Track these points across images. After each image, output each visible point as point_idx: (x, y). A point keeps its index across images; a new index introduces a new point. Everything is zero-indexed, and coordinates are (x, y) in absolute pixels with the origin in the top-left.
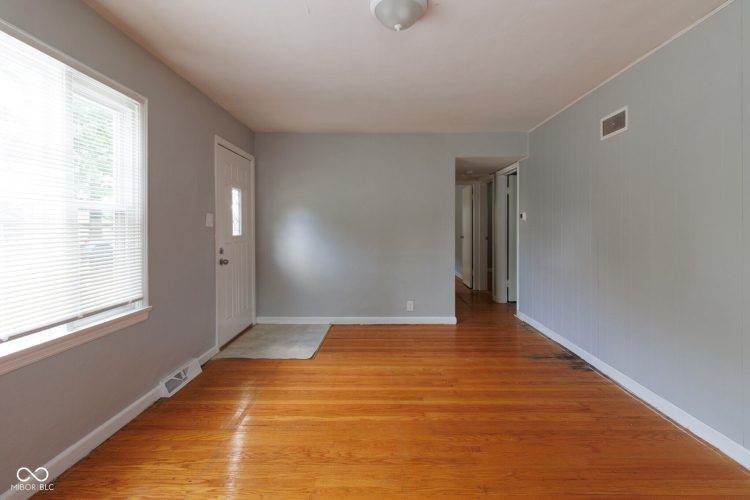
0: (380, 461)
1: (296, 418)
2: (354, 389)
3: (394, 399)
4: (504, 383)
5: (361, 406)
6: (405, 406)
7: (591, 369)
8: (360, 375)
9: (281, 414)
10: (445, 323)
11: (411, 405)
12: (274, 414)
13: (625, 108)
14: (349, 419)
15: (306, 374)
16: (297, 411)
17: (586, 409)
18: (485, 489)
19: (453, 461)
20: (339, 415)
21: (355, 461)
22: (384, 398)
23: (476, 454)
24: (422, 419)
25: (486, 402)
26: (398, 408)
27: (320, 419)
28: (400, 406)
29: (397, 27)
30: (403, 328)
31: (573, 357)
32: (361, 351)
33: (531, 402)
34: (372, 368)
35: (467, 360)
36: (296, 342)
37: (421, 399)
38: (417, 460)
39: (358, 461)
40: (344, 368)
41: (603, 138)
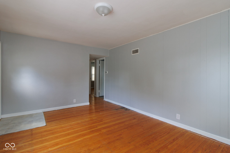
0: (99, 147)
1: (59, 146)
2: (73, 131)
3: (89, 129)
4: (114, 117)
5: (80, 135)
6: (94, 130)
7: (129, 110)
8: (71, 126)
9: (50, 147)
10: (86, 105)
11: (95, 130)
12: (48, 148)
13: (138, 49)
14: (79, 140)
15: (49, 131)
16: (57, 144)
17: (135, 119)
18: (130, 143)
19: (117, 140)
20: (75, 140)
21: (92, 150)
22: (85, 130)
23: (121, 136)
24: (101, 132)
25: (114, 123)
26: (92, 132)
27: (69, 143)
28: (93, 131)
29: (103, 15)
30: (72, 109)
31: (124, 108)
32: (64, 118)
33: (124, 120)
34: (73, 123)
35: (101, 114)
36: (32, 121)
37: (97, 127)
38: (109, 143)
39: (93, 150)
40: (63, 125)
41: (132, 54)
